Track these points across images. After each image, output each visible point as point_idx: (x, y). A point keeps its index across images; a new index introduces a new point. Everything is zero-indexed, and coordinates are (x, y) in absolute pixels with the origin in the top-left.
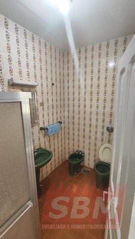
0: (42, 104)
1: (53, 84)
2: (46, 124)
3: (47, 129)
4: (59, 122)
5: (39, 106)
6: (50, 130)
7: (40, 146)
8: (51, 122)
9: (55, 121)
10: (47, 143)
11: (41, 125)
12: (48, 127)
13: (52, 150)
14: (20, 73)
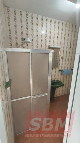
0: (62, 58)
1: (71, 47)
2: (63, 69)
3: (63, 71)
4: (71, 69)
5: (61, 58)
6: (64, 72)
7: (58, 79)
8: (66, 68)
9: (69, 68)
10: (62, 79)
11: (60, 69)
12: (64, 70)
13: (64, 83)
14: (54, 42)
